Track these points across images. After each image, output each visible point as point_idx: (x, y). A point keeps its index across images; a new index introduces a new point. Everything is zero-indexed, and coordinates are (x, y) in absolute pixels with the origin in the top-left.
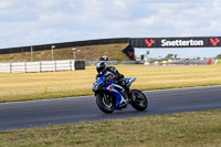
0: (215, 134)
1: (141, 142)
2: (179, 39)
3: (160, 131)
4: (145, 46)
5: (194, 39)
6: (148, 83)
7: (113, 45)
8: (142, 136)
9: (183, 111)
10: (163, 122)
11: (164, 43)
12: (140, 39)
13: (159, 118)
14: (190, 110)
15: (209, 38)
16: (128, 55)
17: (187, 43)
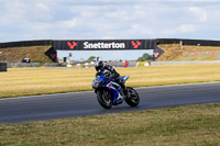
0: (135, 136)
1: (63, 143)
2: (101, 41)
3: (81, 132)
4: (67, 48)
5: (116, 41)
6: (70, 85)
7: (35, 47)
8: (63, 138)
10: (85, 124)
12: (62, 42)
13: (81, 119)
15: (130, 41)
16: (50, 57)
17: (109, 45)
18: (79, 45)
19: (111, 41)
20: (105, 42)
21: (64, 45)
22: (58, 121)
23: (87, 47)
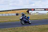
1: (31, 31)
8: (31, 30)
9: (40, 25)
10: (35, 27)
13: (34, 26)
14: (41, 24)
18: (34, 10)
19: (41, 9)
20: (40, 9)
21: (31, 10)
22: (30, 26)
23: (36, 10)
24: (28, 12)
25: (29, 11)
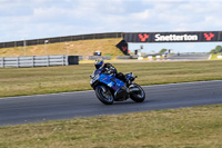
0: (211, 130)
1: (137, 137)
2: (173, 34)
3: (156, 127)
4: (138, 41)
5: (189, 33)
7: (106, 40)
8: (137, 132)
9: (178, 106)
10: (159, 118)
11: (158, 38)
12: (133, 34)
13: (154, 113)
14: (185, 106)
15: (203, 33)
16: (121, 50)
17: (181, 38)
18: (151, 38)
20: (177, 34)
21: (136, 38)
22: (132, 115)
24: (123, 47)
25: (127, 45)
